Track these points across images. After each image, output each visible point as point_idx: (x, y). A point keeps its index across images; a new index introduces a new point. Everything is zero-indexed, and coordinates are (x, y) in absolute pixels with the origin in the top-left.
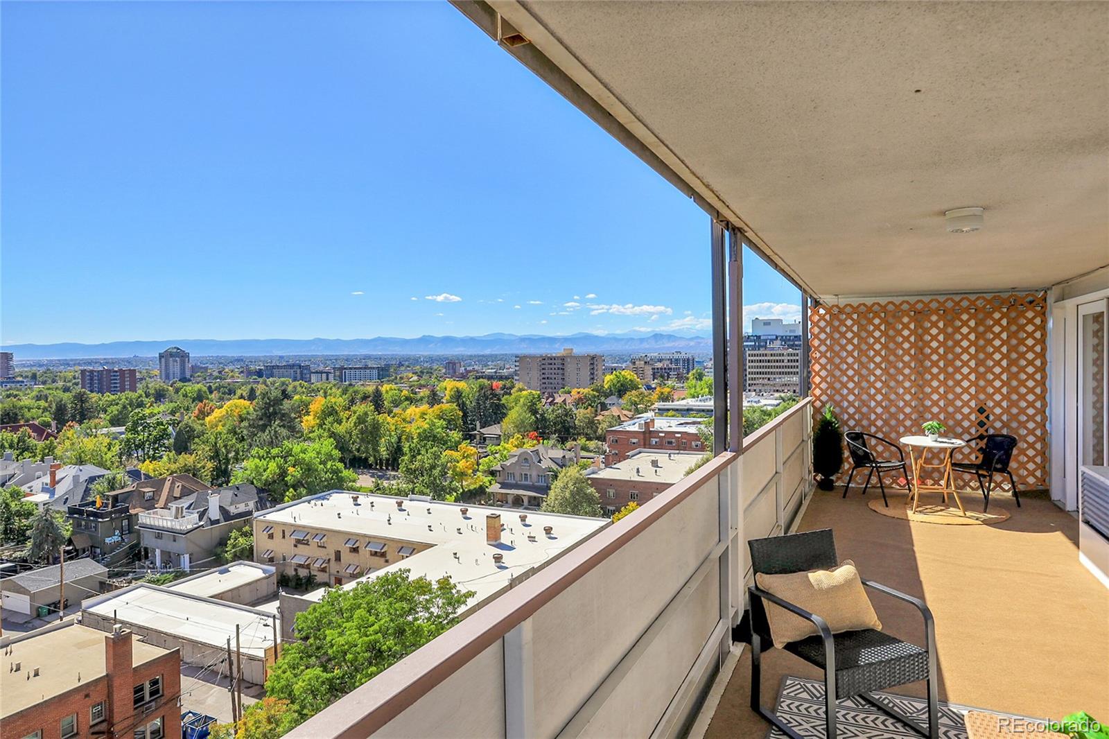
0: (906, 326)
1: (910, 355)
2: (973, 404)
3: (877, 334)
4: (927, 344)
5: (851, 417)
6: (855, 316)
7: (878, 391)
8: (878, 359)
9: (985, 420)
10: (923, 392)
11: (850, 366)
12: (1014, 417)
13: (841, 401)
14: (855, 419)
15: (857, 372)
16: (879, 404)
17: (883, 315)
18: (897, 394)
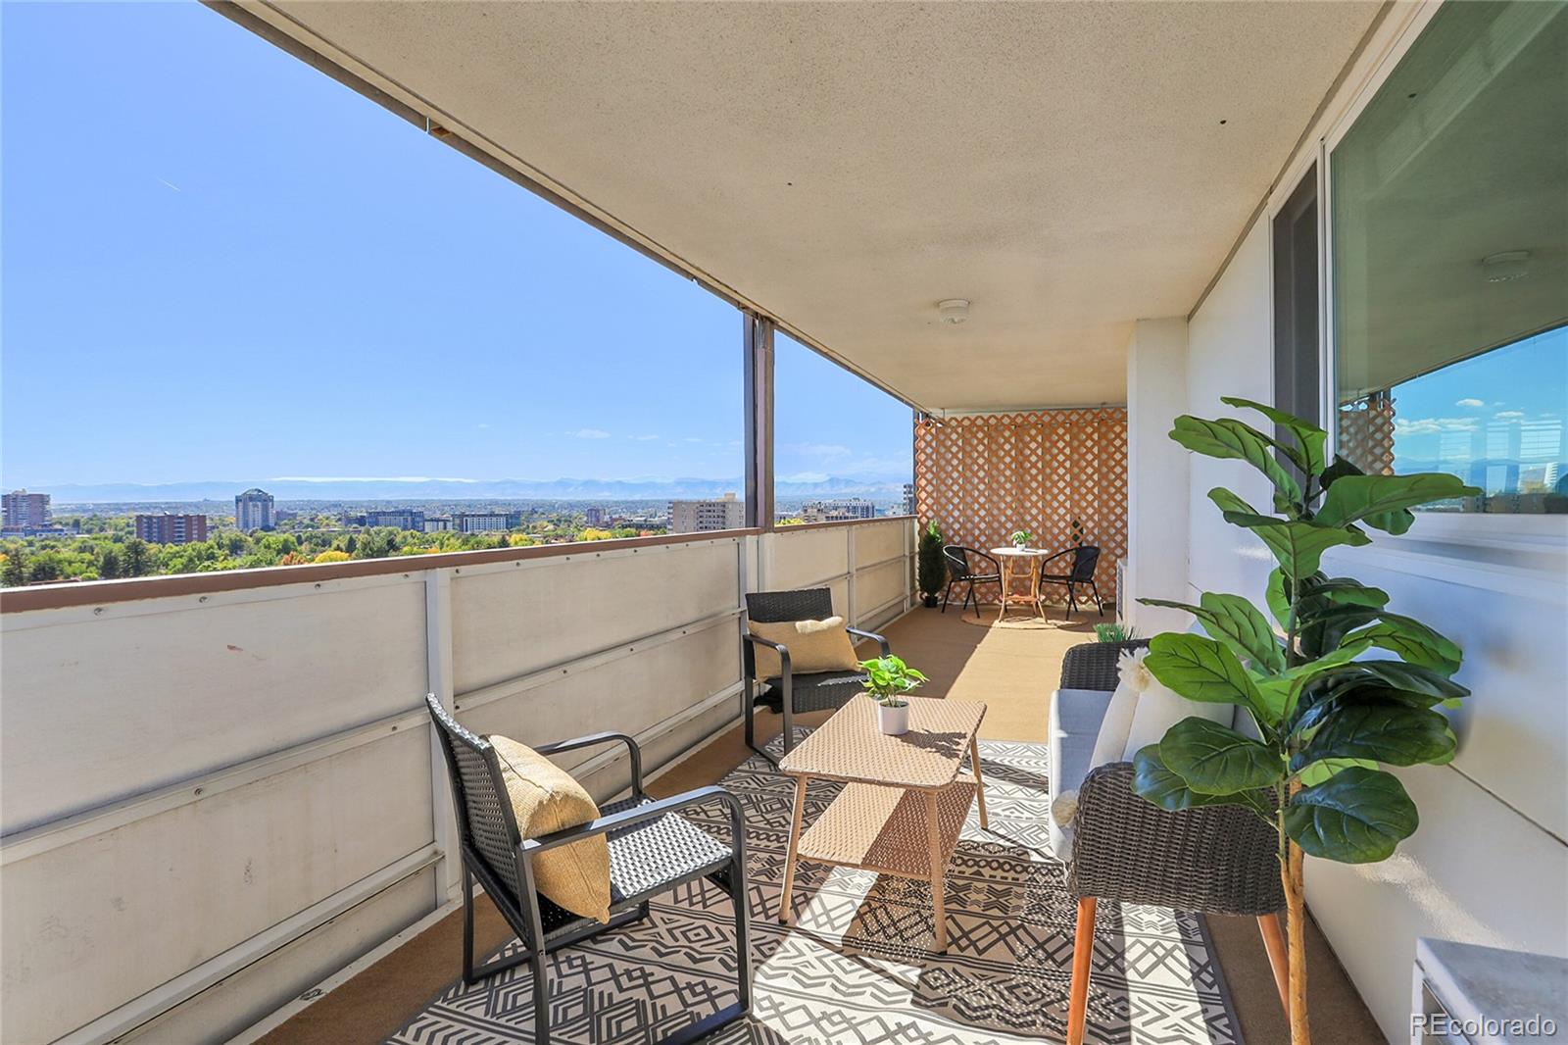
0: (1007, 440)
1: (1011, 469)
2: (1068, 518)
3: (981, 448)
4: (1027, 458)
5: (956, 532)
6: (960, 430)
7: (982, 506)
8: (981, 474)
9: (1079, 534)
10: (1023, 507)
11: (955, 482)
12: (1105, 531)
13: (947, 517)
14: (960, 536)
15: (962, 487)
16: (982, 519)
17: (986, 429)
18: (999, 509)
